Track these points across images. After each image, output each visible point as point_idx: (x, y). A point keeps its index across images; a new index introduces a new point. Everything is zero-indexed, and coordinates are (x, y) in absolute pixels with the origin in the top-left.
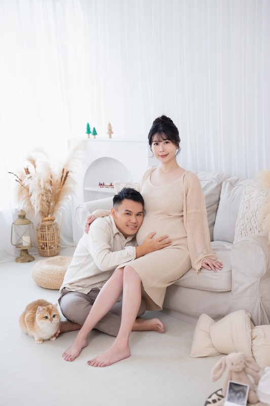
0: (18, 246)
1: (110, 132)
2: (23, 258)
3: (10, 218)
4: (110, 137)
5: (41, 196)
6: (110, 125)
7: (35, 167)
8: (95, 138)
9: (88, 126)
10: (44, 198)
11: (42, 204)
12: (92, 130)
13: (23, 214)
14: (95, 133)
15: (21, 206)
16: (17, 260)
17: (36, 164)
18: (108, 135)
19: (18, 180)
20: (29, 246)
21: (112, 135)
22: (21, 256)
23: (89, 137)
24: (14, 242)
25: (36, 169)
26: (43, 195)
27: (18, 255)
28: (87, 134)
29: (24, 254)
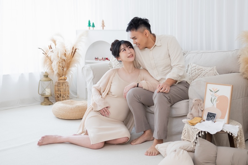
0: (42, 95)
1: (103, 25)
2: (45, 102)
3: (38, 77)
4: (103, 29)
5: (58, 63)
6: (103, 21)
7: (56, 45)
8: (93, 29)
9: (89, 22)
10: (61, 64)
11: (59, 69)
12: (91, 24)
13: (46, 74)
14: (93, 26)
15: (45, 70)
16: (42, 104)
17: (57, 43)
18: (102, 27)
19: (44, 53)
20: (50, 95)
21: (104, 27)
22: (45, 101)
23: (90, 29)
24: (40, 93)
25: (56, 46)
26: (60, 63)
27: (42, 101)
28: (88, 27)
29: (46, 100)
